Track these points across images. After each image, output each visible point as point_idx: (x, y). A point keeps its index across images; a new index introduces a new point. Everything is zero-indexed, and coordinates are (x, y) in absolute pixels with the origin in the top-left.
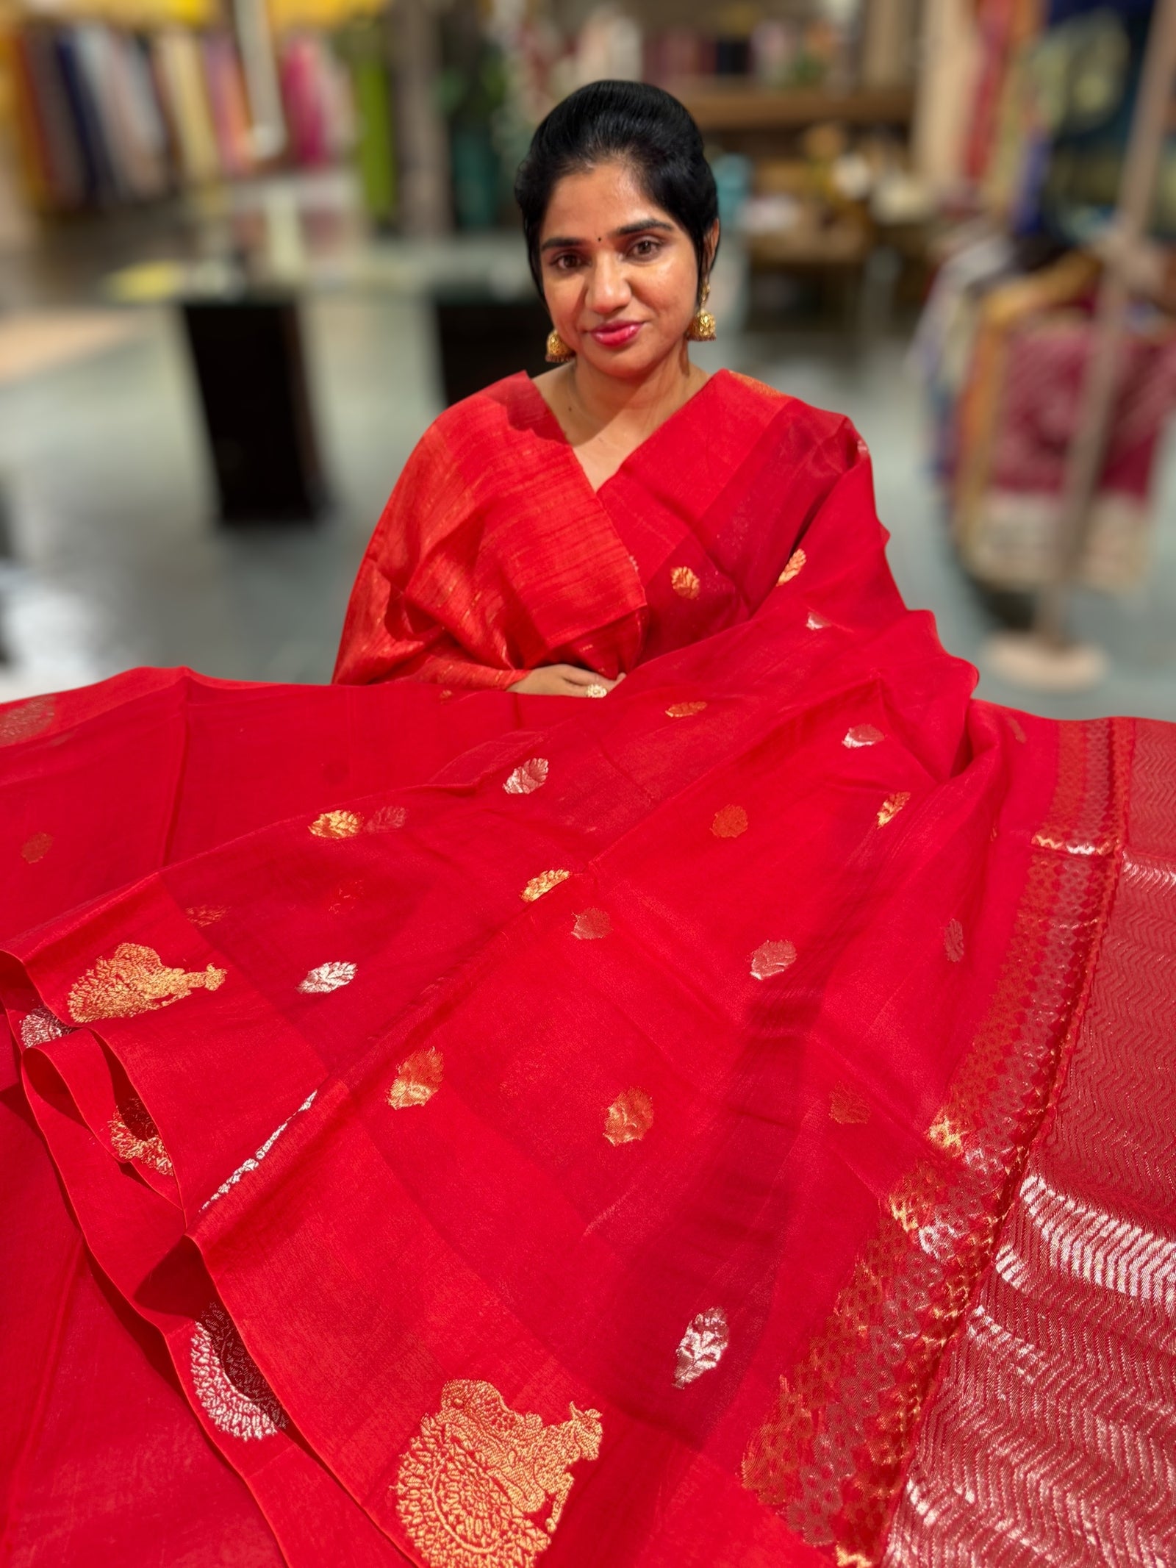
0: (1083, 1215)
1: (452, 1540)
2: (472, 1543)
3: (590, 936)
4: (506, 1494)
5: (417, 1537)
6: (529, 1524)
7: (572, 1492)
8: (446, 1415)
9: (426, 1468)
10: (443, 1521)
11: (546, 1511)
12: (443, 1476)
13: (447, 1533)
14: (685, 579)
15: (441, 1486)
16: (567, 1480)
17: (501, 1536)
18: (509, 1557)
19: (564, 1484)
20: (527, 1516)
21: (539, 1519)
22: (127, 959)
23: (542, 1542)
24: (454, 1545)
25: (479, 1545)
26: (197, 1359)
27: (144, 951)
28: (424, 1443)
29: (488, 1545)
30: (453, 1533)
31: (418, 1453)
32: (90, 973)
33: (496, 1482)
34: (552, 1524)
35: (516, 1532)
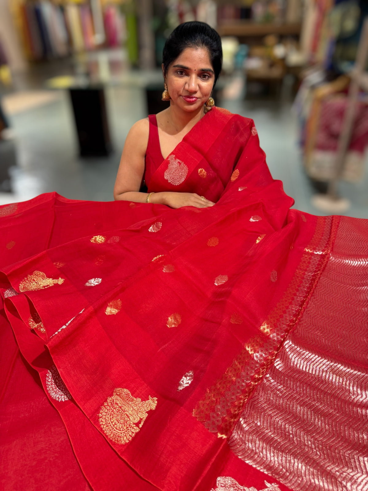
0: (302, 352)
1: (113, 429)
2: (118, 430)
3: (168, 272)
4: (129, 418)
5: (103, 428)
6: (134, 425)
7: (147, 418)
8: (114, 397)
9: (108, 410)
10: (111, 424)
11: (139, 422)
12: (112, 413)
13: (112, 427)
14: (202, 171)
15: (111, 415)
16: (146, 415)
17: (126, 429)
18: (128, 434)
19: (145, 416)
20: (134, 424)
21: (137, 424)
22: (36, 275)
23: (137, 430)
24: (113, 430)
25: (120, 430)
26: (48, 380)
27: (41, 273)
28: (108, 404)
29: (123, 430)
30: (113, 427)
31: (106, 406)
32: (26, 279)
33: (127, 415)
34: (141, 426)
35: (131, 428)
